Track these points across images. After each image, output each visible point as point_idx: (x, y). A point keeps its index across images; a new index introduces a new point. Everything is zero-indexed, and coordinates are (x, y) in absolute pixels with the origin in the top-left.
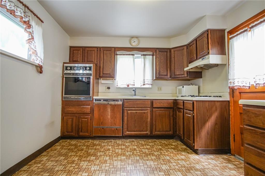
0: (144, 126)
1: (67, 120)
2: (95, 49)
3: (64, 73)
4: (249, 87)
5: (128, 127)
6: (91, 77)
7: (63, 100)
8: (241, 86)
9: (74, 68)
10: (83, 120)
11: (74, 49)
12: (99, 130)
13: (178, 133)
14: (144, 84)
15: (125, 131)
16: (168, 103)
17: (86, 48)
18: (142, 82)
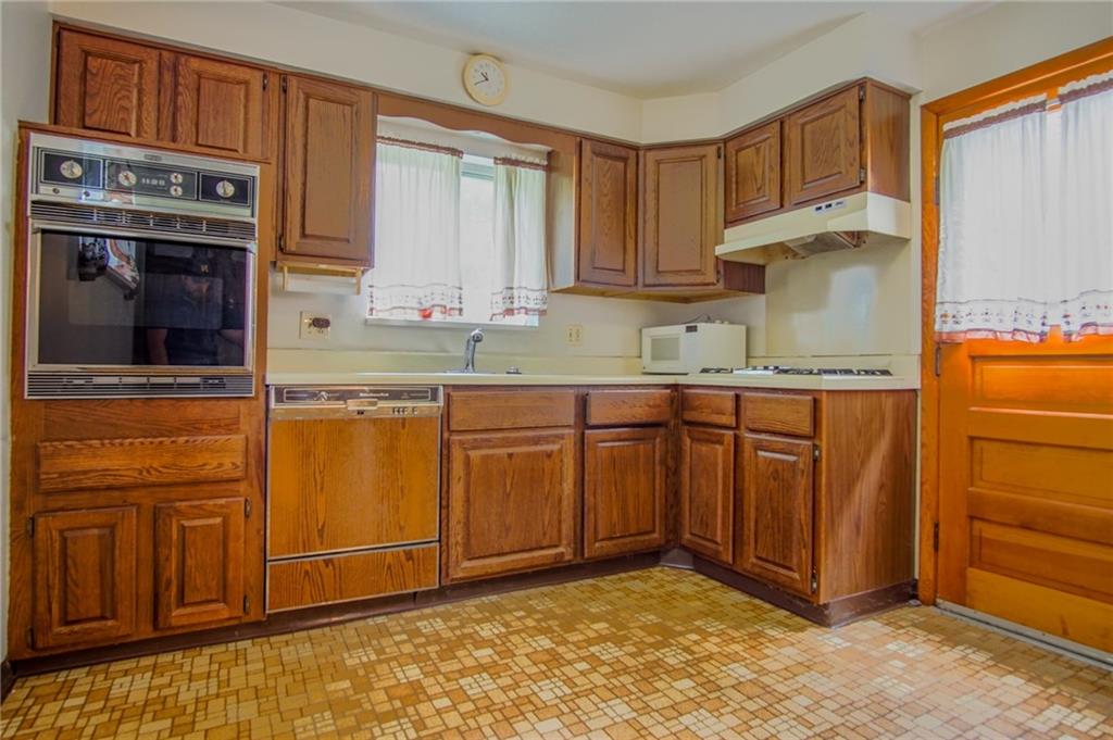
0: (546, 523)
1: (64, 540)
2: (247, 77)
3: (33, 202)
4: (1042, 334)
5: (469, 535)
6: (248, 246)
7: (26, 397)
8: (996, 329)
9: (113, 178)
10: (194, 528)
11: (88, 43)
12: (307, 572)
13: (687, 536)
14: (510, 306)
15: (454, 558)
16: (651, 403)
17: (183, 59)
18: (499, 298)
